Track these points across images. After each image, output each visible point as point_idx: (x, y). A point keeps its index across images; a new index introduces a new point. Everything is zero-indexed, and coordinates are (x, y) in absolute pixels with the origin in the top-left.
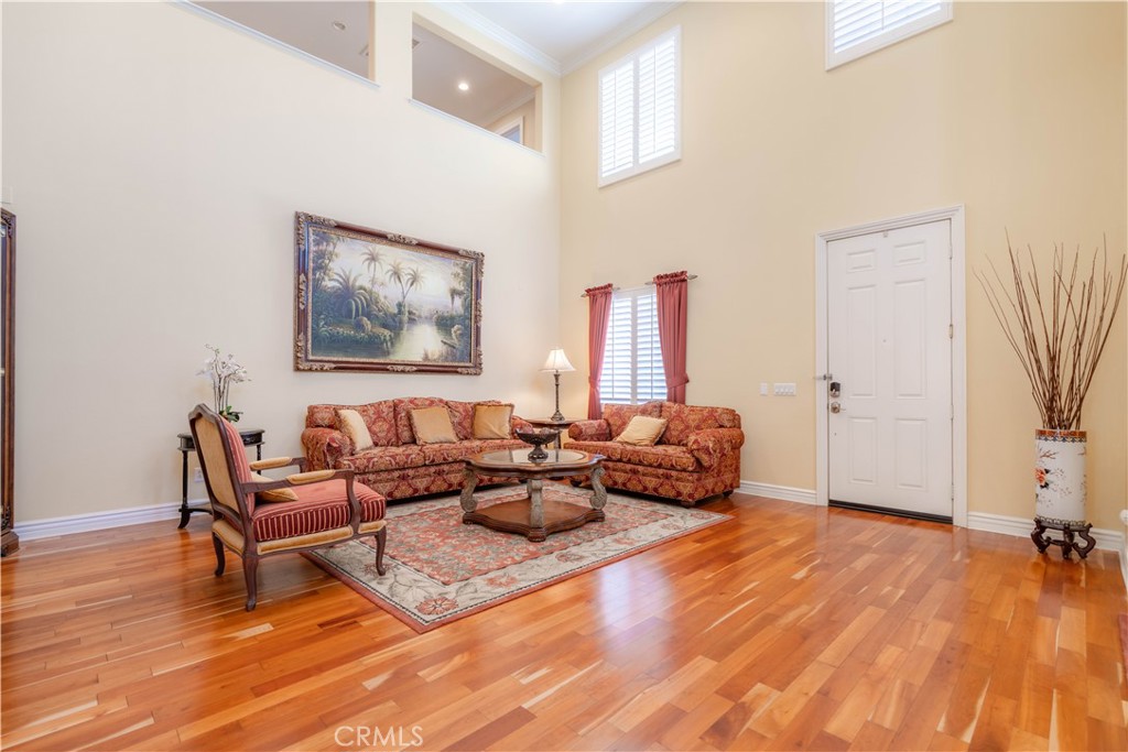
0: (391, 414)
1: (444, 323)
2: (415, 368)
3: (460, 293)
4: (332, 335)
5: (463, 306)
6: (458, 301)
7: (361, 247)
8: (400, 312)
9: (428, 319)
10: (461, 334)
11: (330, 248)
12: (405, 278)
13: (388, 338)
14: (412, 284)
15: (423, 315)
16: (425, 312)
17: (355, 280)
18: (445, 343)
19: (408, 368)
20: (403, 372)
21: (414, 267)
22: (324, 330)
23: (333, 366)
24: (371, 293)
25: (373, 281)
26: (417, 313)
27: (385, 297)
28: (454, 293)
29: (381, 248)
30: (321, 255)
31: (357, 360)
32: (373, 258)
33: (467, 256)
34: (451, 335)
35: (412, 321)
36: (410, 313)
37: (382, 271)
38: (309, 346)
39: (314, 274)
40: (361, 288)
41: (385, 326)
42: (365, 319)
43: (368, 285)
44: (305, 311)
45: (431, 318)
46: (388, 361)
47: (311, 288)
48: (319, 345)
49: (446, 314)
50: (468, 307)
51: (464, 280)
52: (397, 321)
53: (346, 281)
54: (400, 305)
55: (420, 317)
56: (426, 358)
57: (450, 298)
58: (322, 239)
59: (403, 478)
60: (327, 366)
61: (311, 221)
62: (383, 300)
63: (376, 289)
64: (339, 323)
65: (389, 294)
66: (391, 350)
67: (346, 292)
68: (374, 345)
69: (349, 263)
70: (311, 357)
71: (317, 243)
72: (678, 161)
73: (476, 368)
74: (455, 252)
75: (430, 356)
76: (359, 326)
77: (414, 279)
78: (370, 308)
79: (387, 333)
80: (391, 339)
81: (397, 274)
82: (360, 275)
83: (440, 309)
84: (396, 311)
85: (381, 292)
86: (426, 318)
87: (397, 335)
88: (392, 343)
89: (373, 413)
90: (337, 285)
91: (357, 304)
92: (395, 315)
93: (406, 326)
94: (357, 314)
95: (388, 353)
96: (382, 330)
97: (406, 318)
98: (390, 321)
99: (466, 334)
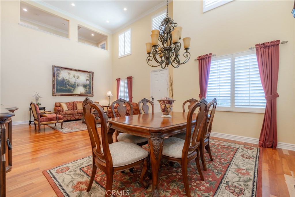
0: (72, 104)
1: (85, 86)
3: (88, 80)
6: (88, 82)
7: (66, 71)
8: (75, 84)
9: (81, 85)
10: (89, 88)
11: (60, 72)
12: (76, 77)
16: (80, 84)
17: (65, 78)
18: (85, 90)
19: (77, 95)
21: (78, 75)
22: (59, 88)
24: (69, 80)
25: (69, 78)
27: (72, 81)
28: (87, 80)
29: (71, 72)
30: (58, 73)
31: (66, 94)
32: (69, 74)
33: (90, 72)
34: (86, 88)
35: (78, 86)
36: (77, 84)
37: (71, 76)
38: (55, 91)
39: (56, 77)
40: (66, 79)
41: (72, 87)
42: (67, 86)
43: (68, 79)
44: (55, 84)
46: (72, 94)
47: (56, 80)
48: (57, 90)
50: (90, 83)
51: (89, 77)
52: (75, 86)
53: (63, 78)
54: (75, 83)
55: (79, 85)
56: (81, 93)
58: (58, 70)
59: (73, 116)
60: (59, 95)
61: (55, 67)
64: (62, 86)
65: (73, 81)
67: (63, 80)
68: (69, 91)
69: (64, 75)
70: (56, 93)
71: (57, 71)
72: (131, 55)
73: (92, 95)
74: (87, 72)
76: (66, 87)
77: (78, 77)
78: (68, 83)
79: (72, 88)
81: (74, 77)
82: (66, 77)
83: (84, 83)
84: (74, 84)
85: (71, 80)
87: (74, 89)
89: (68, 104)
90: (61, 79)
91: (66, 83)
92: (74, 85)
93: (76, 87)
94: (66, 85)
95: (72, 92)
96: (71, 88)
97: (76, 85)
98: (73, 86)
99: (90, 88)
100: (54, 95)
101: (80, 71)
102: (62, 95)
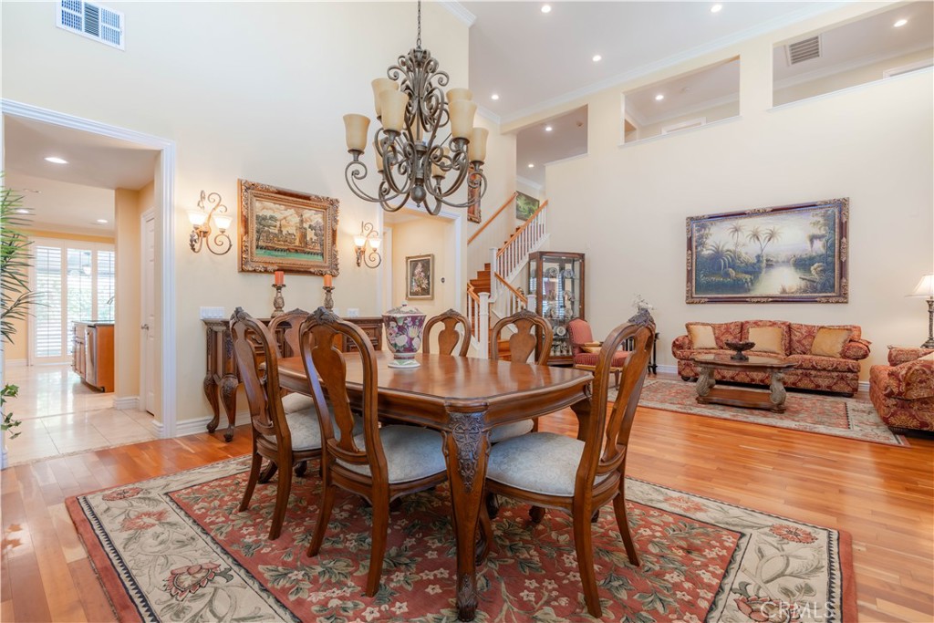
1: (802, 264)
2: (770, 299)
3: (819, 237)
4: (708, 282)
5: (824, 246)
6: (819, 244)
7: (728, 225)
8: (759, 261)
9: (786, 262)
10: (824, 271)
11: (707, 231)
12: (762, 237)
13: (749, 280)
14: (769, 240)
15: (780, 260)
16: (782, 257)
17: (724, 246)
18: (803, 279)
19: (763, 300)
20: (758, 302)
21: (771, 227)
22: (703, 279)
23: (706, 300)
24: (735, 252)
25: (737, 245)
26: (774, 260)
27: (746, 253)
28: (812, 239)
29: (741, 222)
30: (701, 237)
31: (725, 296)
32: (736, 230)
33: (828, 205)
34: (810, 272)
35: (770, 265)
36: (767, 260)
37: (744, 237)
38: (694, 289)
39: (696, 248)
40: (728, 251)
41: (746, 273)
42: (731, 270)
43: (732, 248)
44: (691, 270)
45: (788, 262)
46: (748, 295)
47: (694, 257)
48: (699, 288)
49: (804, 256)
50: (830, 247)
51: (825, 225)
52: (756, 269)
53: (717, 249)
54: (758, 257)
55: (777, 262)
56: (784, 291)
57: (809, 243)
58: (703, 227)
60: (703, 300)
61: (692, 219)
62: (744, 255)
63: (739, 249)
64: (714, 274)
65: (749, 250)
66: (751, 288)
67: (718, 255)
68: (738, 286)
69: (720, 238)
70: (694, 296)
71: (699, 231)
73: (842, 297)
74: (812, 206)
75: (787, 290)
76: (727, 275)
77: (771, 236)
78: (735, 262)
79: (748, 277)
80: (751, 281)
81: (756, 236)
82: (727, 243)
83: (798, 253)
84: (755, 261)
85: (742, 251)
86: (783, 262)
87: (756, 278)
88: (752, 284)
90: (711, 252)
91: (724, 261)
92: (754, 264)
93: (764, 270)
94: (725, 267)
95: (748, 290)
96: (744, 275)
97: (764, 264)
98: (750, 269)
99: (828, 268)
100: (691, 301)
101: (776, 210)
102: (712, 301)
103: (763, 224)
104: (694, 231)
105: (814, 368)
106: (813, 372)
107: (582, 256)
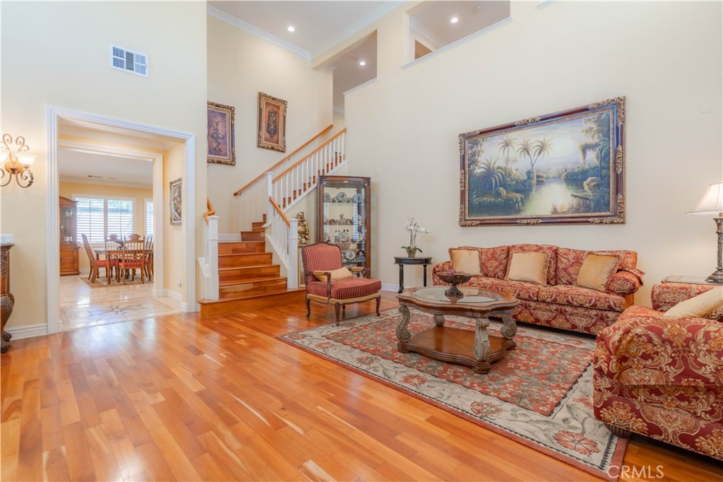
1: (574, 179)
2: (540, 221)
3: (593, 147)
4: (480, 203)
5: (597, 157)
6: (592, 157)
7: (498, 139)
8: (529, 178)
9: (557, 178)
10: (597, 186)
11: (479, 148)
12: (533, 151)
13: (519, 199)
14: (540, 153)
15: (551, 176)
16: (552, 173)
17: (494, 163)
18: (576, 197)
19: (533, 221)
20: (528, 224)
21: (542, 139)
22: (476, 200)
23: (479, 222)
24: (505, 169)
25: (507, 161)
26: (545, 175)
27: (517, 170)
28: (585, 149)
29: (511, 135)
30: (474, 154)
31: (496, 217)
32: (507, 144)
33: (600, 107)
34: (583, 188)
35: (540, 182)
36: (538, 177)
37: (514, 151)
38: (467, 211)
39: (469, 167)
40: (499, 168)
41: (517, 191)
42: (502, 188)
43: (502, 164)
44: (465, 190)
45: (559, 177)
46: (518, 217)
47: (467, 176)
48: (472, 209)
49: (576, 170)
50: (604, 158)
51: (598, 131)
52: (526, 186)
53: (489, 166)
54: (529, 173)
55: (548, 178)
56: (555, 211)
57: (581, 156)
58: (476, 143)
60: (475, 222)
61: (466, 136)
62: (514, 172)
63: (509, 166)
64: (484, 194)
65: (519, 166)
66: (522, 208)
67: (489, 172)
68: (509, 206)
69: (492, 154)
70: (467, 218)
71: (471, 148)
73: (618, 217)
74: (584, 110)
75: (559, 210)
76: (498, 194)
77: (542, 148)
78: (506, 180)
79: (518, 196)
80: (522, 199)
81: (526, 150)
82: (498, 159)
83: (570, 167)
84: (526, 178)
85: (513, 167)
86: (554, 178)
87: (527, 196)
88: (523, 203)
90: (483, 170)
91: (495, 179)
92: (525, 181)
93: (534, 187)
94: (496, 186)
95: (519, 211)
96: (514, 194)
97: (534, 181)
98: (521, 187)
99: (602, 184)
100: (464, 224)
101: (546, 119)
102: (483, 223)
103: (532, 136)
104: (467, 148)
105: (569, 304)
106: (569, 309)
107: (368, 180)
